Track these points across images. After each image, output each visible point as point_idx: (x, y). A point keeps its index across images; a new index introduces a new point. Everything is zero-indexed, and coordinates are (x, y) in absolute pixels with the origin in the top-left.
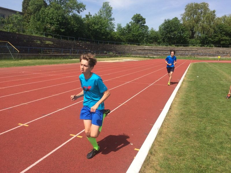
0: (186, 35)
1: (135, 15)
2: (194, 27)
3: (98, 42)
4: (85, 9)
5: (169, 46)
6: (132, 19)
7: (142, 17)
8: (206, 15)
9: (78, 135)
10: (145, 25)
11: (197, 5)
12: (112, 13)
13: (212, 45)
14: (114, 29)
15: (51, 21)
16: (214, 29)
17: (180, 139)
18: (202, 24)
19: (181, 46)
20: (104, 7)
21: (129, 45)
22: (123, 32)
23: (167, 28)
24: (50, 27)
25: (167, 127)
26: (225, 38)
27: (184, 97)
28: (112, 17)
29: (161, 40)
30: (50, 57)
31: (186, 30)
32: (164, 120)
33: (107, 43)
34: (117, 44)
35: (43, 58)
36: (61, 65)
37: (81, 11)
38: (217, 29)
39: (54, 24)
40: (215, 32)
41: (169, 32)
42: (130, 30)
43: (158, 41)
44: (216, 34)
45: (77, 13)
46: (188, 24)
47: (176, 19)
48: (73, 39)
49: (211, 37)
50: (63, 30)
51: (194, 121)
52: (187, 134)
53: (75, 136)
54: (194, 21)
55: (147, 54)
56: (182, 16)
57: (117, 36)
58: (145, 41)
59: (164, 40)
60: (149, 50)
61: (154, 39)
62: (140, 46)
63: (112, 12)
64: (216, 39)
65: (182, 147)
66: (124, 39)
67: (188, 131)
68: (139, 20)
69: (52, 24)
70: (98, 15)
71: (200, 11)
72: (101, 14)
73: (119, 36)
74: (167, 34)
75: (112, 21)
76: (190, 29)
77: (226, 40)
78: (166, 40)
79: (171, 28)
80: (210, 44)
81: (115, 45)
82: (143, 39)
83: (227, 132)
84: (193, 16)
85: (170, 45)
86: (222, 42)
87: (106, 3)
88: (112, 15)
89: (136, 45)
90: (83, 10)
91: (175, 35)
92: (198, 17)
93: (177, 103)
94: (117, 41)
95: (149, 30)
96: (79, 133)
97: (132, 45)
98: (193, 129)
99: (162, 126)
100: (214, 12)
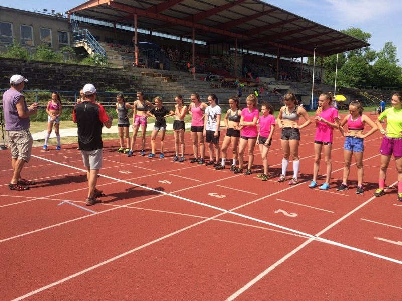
3: (386, 88)
24: (354, 79)
28: (396, 59)
63: (396, 52)
69: (357, 76)
87: (389, 43)
88: (396, 56)
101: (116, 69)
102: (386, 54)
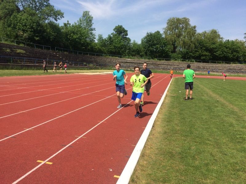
0: (167, 49)
1: (117, 26)
2: (175, 41)
3: (77, 52)
4: (63, 17)
5: (151, 60)
6: (114, 30)
7: (124, 28)
8: (188, 30)
9: (47, 161)
10: (127, 37)
11: (178, 20)
12: (93, 23)
13: (193, 60)
14: (94, 40)
15: (24, 28)
16: (195, 44)
17: (164, 161)
18: (183, 39)
19: (163, 60)
20: (84, 17)
21: (111, 57)
22: (105, 43)
23: (150, 41)
24: (22, 35)
25: (149, 147)
26: (205, 53)
27: (167, 114)
28: (93, 27)
29: (143, 53)
30: (22, 67)
31: (168, 44)
32: (147, 140)
33: (87, 54)
34: (97, 55)
35: (12, 69)
36: (33, 76)
37: (59, 19)
38: (197, 45)
39: (27, 31)
40: (196, 47)
41: (152, 46)
42: (112, 42)
43: (141, 54)
44: (196, 50)
45: (54, 20)
46: (170, 38)
47: (158, 32)
48: (48, 49)
49: (192, 52)
50: (37, 38)
51: (178, 140)
52: (171, 155)
53: (43, 162)
54: (175, 36)
55: (129, 67)
56: (164, 30)
57: (98, 47)
58: (127, 53)
59: (146, 53)
60: (132, 63)
61: (136, 52)
62: (122, 59)
63: (93, 21)
64: (197, 54)
65: (166, 171)
66: (105, 51)
67: (172, 152)
68: (120, 31)
69: (25, 31)
70: (77, 24)
71: (181, 26)
72: (80, 24)
73: (100, 47)
74: (149, 47)
75: (93, 32)
76: (171, 43)
77: (206, 55)
78: (148, 53)
79: (153, 41)
80: (191, 59)
81: (95, 57)
82: (126, 52)
83: (211, 153)
84: (175, 30)
85: (152, 58)
86: (202, 58)
87: (86, 12)
88: (93, 25)
89: (118, 57)
90: (61, 18)
91: (157, 48)
92: (180, 32)
93: (160, 120)
94: (97, 52)
95: (131, 42)
96: (48, 158)
97: (114, 57)
98: (177, 149)
99: (145, 147)
100: (195, 27)
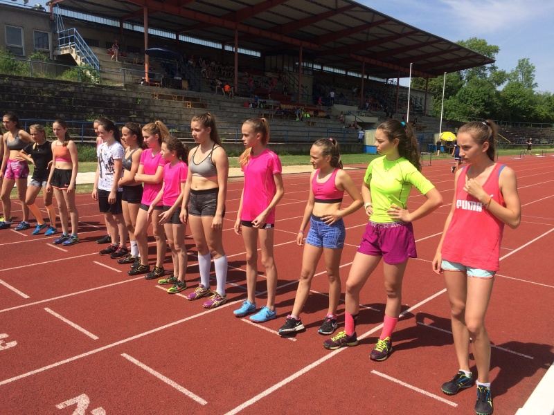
3: (518, 124)
15: (476, 102)
24: (474, 110)
28: (534, 82)
33: (530, 125)
57: (545, 114)
63: (534, 73)
69: (477, 106)
73: (548, 114)
75: (533, 89)
81: (542, 129)
87: (524, 60)
88: (534, 78)
101: (112, 88)
102: (520, 76)
